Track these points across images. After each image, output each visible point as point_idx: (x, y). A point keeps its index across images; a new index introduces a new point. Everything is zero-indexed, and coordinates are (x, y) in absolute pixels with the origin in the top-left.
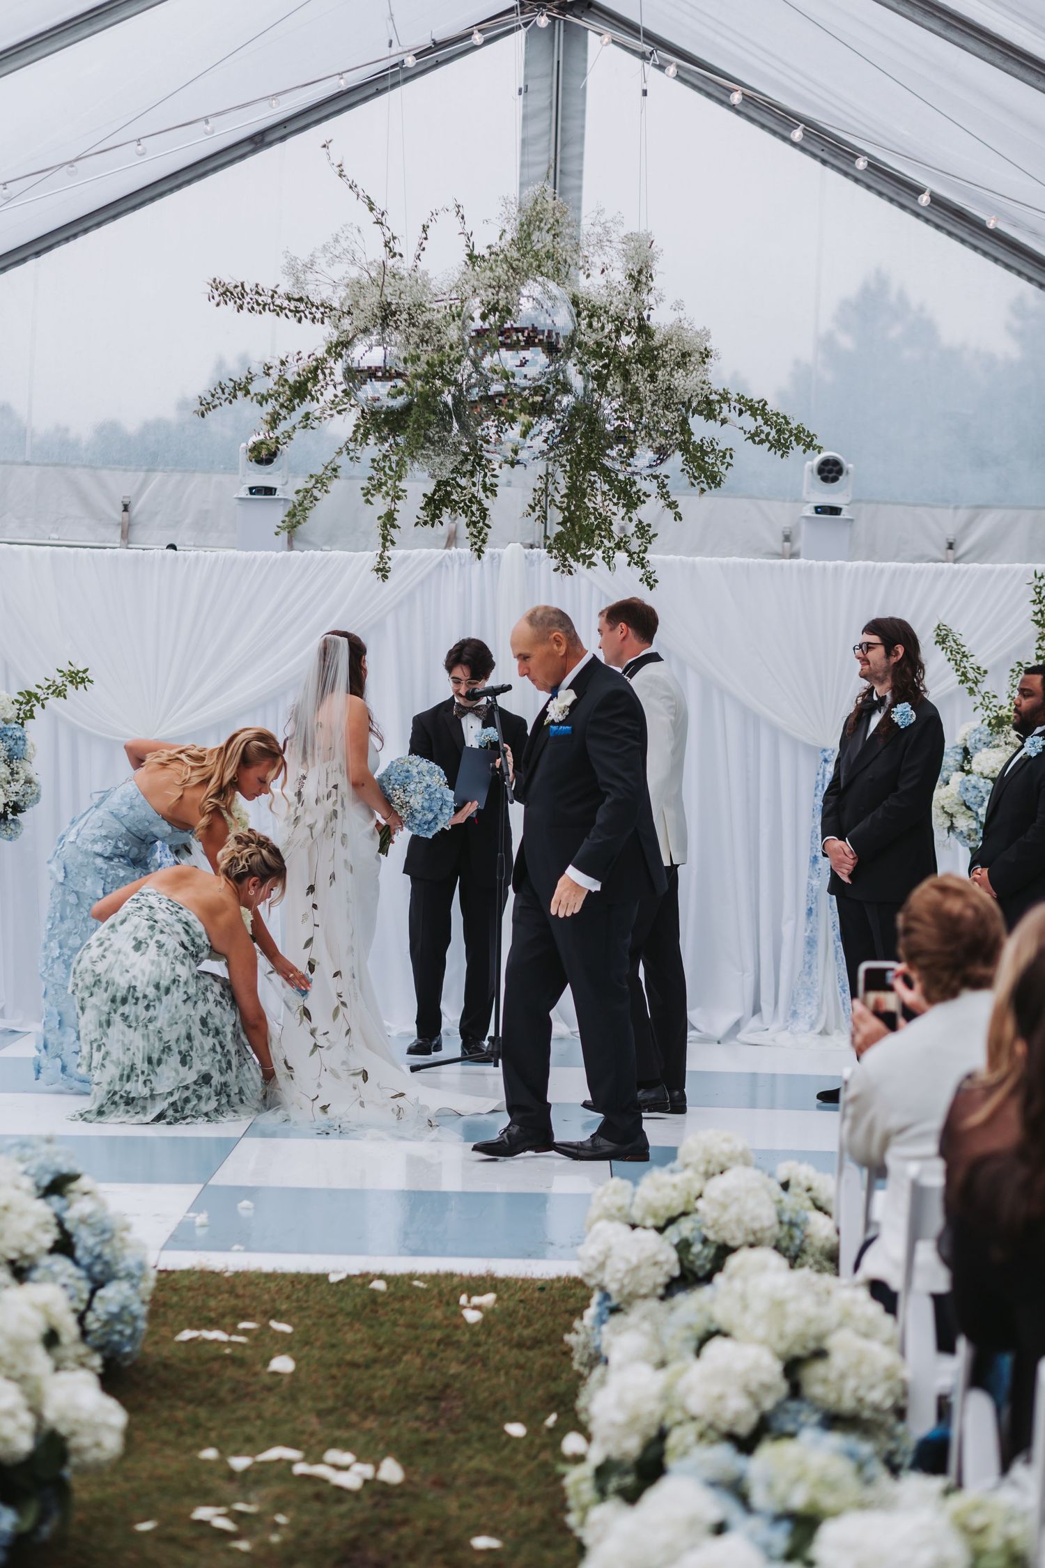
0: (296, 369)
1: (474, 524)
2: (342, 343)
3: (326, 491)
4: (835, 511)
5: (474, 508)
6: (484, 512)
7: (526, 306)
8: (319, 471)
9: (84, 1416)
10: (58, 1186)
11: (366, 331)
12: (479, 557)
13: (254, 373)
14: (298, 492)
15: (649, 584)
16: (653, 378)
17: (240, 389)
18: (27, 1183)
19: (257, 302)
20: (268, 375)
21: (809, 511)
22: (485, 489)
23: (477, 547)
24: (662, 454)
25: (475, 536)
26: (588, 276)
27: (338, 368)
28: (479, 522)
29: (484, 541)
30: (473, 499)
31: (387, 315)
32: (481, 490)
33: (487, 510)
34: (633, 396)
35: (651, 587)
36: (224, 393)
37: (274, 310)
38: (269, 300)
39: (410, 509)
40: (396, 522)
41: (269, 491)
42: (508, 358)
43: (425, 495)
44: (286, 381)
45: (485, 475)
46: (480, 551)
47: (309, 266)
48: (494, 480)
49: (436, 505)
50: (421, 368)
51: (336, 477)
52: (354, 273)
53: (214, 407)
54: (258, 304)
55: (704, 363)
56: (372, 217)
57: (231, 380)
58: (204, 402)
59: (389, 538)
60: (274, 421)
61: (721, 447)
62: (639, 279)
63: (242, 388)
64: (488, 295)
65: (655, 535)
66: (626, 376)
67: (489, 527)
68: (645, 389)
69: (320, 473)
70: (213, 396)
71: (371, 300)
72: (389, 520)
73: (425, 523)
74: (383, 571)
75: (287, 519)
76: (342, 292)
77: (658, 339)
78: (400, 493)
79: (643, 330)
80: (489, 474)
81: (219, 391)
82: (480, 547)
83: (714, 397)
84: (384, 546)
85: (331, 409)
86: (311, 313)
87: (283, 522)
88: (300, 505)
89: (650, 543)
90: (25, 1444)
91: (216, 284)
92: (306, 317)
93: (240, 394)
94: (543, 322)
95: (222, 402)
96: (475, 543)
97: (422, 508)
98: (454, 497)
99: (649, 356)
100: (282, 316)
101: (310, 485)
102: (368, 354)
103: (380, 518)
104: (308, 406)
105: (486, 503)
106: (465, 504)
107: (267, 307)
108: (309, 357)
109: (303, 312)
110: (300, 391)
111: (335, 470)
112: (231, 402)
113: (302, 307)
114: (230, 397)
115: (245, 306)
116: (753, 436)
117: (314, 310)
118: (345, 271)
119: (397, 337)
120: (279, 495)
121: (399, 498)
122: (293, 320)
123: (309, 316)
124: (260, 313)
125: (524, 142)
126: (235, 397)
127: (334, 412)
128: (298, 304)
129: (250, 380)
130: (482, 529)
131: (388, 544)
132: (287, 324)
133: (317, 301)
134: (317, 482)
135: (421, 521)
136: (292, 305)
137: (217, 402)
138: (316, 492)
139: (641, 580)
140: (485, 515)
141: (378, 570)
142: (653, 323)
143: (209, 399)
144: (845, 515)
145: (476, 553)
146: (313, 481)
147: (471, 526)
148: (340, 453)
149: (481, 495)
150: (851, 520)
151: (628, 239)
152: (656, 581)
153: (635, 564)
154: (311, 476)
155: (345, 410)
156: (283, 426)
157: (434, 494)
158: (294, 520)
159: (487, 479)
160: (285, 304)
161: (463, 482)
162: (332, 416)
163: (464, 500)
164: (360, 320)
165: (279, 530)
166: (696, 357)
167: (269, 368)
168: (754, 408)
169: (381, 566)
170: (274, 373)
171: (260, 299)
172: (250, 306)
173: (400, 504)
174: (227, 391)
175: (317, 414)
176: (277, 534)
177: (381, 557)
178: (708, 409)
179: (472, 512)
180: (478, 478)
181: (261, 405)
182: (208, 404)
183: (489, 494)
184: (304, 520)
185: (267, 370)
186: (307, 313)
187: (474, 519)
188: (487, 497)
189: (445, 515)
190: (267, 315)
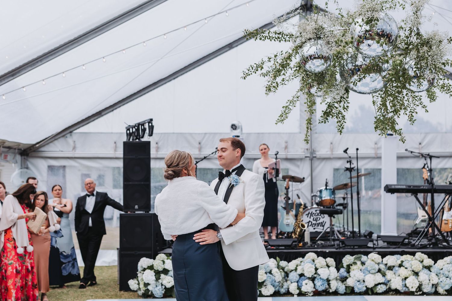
0: (281, 58)
1: (340, 121)
2: (299, 46)
3: (294, 106)
5: (340, 115)
6: (343, 117)
8: (291, 99)
11: (310, 40)
12: (341, 134)
13: (264, 61)
14: (283, 107)
15: (402, 141)
17: (259, 67)
19: (262, 36)
20: (270, 61)
22: (344, 108)
23: (340, 130)
25: (340, 126)
26: (404, 9)
27: (297, 56)
28: (341, 121)
29: (343, 128)
30: (340, 112)
32: (342, 109)
33: (345, 116)
35: (404, 143)
36: (253, 69)
37: (270, 39)
38: (267, 35)
40: (311, 123)
43: (323, 111)
44: (277, 62)
45: (345, 103)
46: (341, 132)
48: (348, 105)
49: (327, 114)
51: (298, 100)
53: (249, 75)
54: (263, 37)
55: (450, 43)
57: (255, 64)
58: (245, 73)
59: (309, 128)
62: (418, 14)
63: (260, 66)
65: (415, 120)
66: (418, 50)
67: (345, 122)
69: (291, 100)
70: (249, 70)
72: (309, 121)
73: (322, 122)
75: (279, 118)
76: (296, 28)
78: (314, 111)
79: (418, 34)
80: (346, 102)
81: (251, 68)
82: (341, 130)
84: (307, 131)
85: (293, 76)
86: (284, 38)
87: (278, 119)
88: (285, 112)
89: (414, 123)
91: (246, 31)
92: (282, 40)
93: (259, 69)
95: (252, 73)
96: (339, 129)
97: (322, 117)
98: (333, 112)
99: (424, 42)
100: (273, 40)
101: (288, 104)
102: (309, 49)
103: (306, 120)
104: (282, 75)
105: (344, 113)
106: (337, 114)
107: (266, 38)
108: (286, 53)
109: (281, 38)
110: (284, 66)
111: (298, 97)
112: (255, 73)
113: (280, 36)
114: (255, 71)
115: (258, 38)
117: (285, 37)
121: (313, 113)
122: (277, 41)
123: (283, 39)
124: (264, 40)
126: (257, 70)
127: (294, 77)
128: (278, 36)
129: (263, 63)
130: (343, 123)
131: (309, 130)
133: (287, 33)
134: (290, 103)
135: (321, 122)
136: (277, 36)
137: (250, 73)
138: (290, 107)
139: (400, 140)
140: (344, 118)
141: (305, 140)
143: (247, 72)
145: (340, 132)
146: (289, 102)
147: (339, 122)
148: (298, 92)
149: (343, 111)
152: (405, 140)
153: (398, 134)
154: (288, 101)
155: (298, 76)
156: (277, 81)
157: (327, 110)
158: (282, 118)
159: (345, 104)
160: (274, 35)
161: (336, 105)
162: (293, 79)
163: (336, 113)
165: (277, 122)
167: (270, 59)
169: (306, 139)
170: (272, 60)
171: (264, 35)
172: (260, 38)
174: (254, 68)
175: (287, 79)
176: (276, 124)
177: (306, 135)
179: (339, 117)
181: (264, 77)
182: (247, 74)
183: (345, 110)
184: (287, 117)
186: (282, 38)
187: (339, 120)
188: (345, 111)
189: (330, 118)
190: (267, 41)
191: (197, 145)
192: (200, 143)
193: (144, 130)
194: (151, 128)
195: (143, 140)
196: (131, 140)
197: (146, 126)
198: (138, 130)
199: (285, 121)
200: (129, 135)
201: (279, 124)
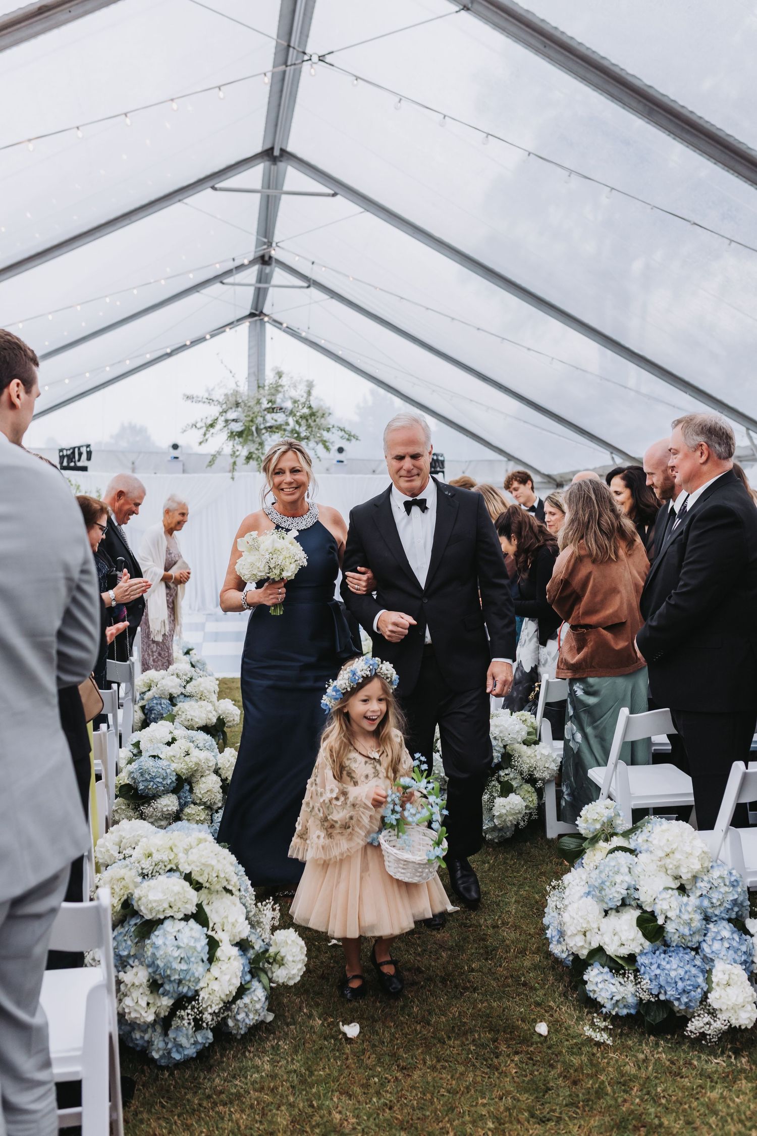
0: (210, 420)
2: (223, 412)
4: (342, 462)
7: (278, 401)
9: (230, 712)
10: (187, 653)
11: (231, 408)
16: (315, 421)
18: (181, 652)
21: (335, 462)
24: (317, 443)
27: (223, 418)
31: (237, 405)
34: (309, 426)
37: (203, 402)
38: (201, 400)
39: (241, 460)
40: (237, 465)
41: (177, 458)
42: (275, 416)
43: (245, 456)
44: (207, 423)
47: (213, 390)
49: (248, 458)
50: (249, 419)
52: (226, 391)
54: (198, 401)
56: (231, 375)
60: (205, 435)
61: (331, 441)
62: (309, 393)
64: (269, 398)
66: (307, 420)
68: (312, 424)
71: (232, 399)
72: (234, 463)
74: (233, 478)
76: (223, 397)
77: (314, 410)
78: (238, 455)
79: (310, 407)
83: (331, 426)
85: (220, 431)
90: (214, 720)
91: (184, 395)
94: (284, 405)
97: (244, 460)
99: (313, 414)
100: (205, 404)
102: (231, 415)
103: (232, 463)
104: (212, 430)
107: (200, 402)
108: (213, 416)
109: (211, 403)
110: (212, 426)
111: (222, 449)
112: (191, 429)
113: (211, 401)
115: (194, 401)
116: (342, 437)
117: (214, 402)
118: (224, 391)
119: (240, 409)
120: (180, 459)
121: (238, 457)
122: (208, 405)
123: (213, 404)
124: (198, 403)
125: (249, 356)
126: (193, 428)
131: (234, 470)
132: (206, 406)
133: (215, 399)
135: (244, 464)
136: (208, 401)
138: (217, 456)
142: (313, 405)
144: (345, 462)
148: (223, 444)
150: (346, 465)
151: (307, 381)
156: (207, 436)
160: (206, 400)
162: (220, 433)
164: (229, 406)
166: (327, 415)
168: (342, 430)
170: (204, 421)
171: (198, 399)
173: (238, 459)
174: (190, 426)
175: (217, 432)
177: (232, 475)
178: (328, 430)
180: (260, 451)
185: (202, 420)
189: (251, 461)
190: (201, 404)
191: (130, 465)
192: (133, 463)
193: (80, 454)
194: (89, 454)
195: (79, 464)
196: (65, 464)
197: (84, 450)
198: (73, 453)
199: (213, 466)
200: (62, 458)
201: (209, 468)
